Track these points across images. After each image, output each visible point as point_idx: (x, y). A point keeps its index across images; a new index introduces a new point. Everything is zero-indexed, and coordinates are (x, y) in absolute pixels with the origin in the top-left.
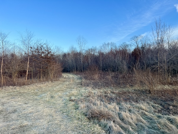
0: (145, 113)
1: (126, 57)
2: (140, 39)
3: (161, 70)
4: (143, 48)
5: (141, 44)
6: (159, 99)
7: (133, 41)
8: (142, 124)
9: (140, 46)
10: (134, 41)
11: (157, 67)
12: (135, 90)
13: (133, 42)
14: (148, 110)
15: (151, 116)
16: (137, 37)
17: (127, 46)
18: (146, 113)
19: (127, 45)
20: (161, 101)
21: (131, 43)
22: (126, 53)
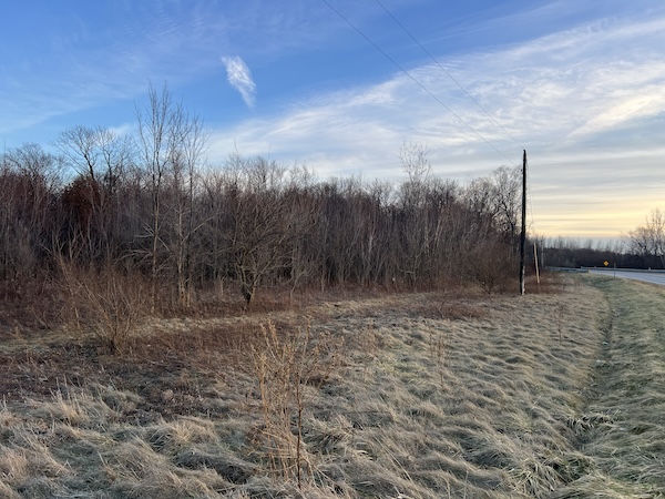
0: (69, 432)
1: (36, 207)
2: (100, 143)
3: (161, 267)
4: (111, 179)
5: (107, 165)
6: (138, 370)
7: (73, 145)
8: (44, 480)
9: (101, 169)
10: (78, 148)
11: (150, 254)
12: (52, 346)
13: (71, 150)
14: (87, 417)
15: (90, 440)
16: (89, 135)
17: (46, 160)
18: (75, 432)
19: (43, 158)
20: (144, 376)
21: (62, 153)
22: (38, 190)
